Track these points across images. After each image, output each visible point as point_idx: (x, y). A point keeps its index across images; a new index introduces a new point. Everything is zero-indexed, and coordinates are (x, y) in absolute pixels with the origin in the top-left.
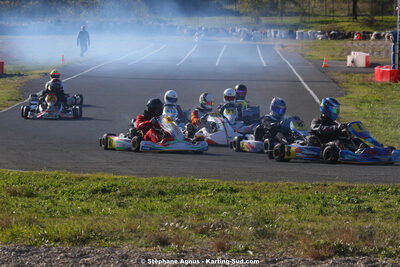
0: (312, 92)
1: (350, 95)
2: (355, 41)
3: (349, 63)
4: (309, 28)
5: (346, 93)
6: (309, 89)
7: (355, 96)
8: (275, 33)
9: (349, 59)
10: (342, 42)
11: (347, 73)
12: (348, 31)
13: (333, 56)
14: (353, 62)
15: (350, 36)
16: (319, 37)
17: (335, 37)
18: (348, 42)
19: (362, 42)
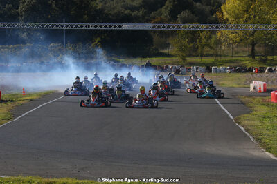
0: (226, 111)
1: (255, 113)
2: (254, 74)
3: (252, 89)
4: (221, 65)
5: (252, 111)
6: (223, 108)
7: (258, 113)
8: (197, 68)
9: (252, 86)
10: (245, 75)
11: (251, 96)
12: (248, 67)
13: (239, 84)
14: (254, 88)
15: (250, 70)
16: (228, 71)
17: (239, 71)
18: (249, 74)
19: (259, 75)
